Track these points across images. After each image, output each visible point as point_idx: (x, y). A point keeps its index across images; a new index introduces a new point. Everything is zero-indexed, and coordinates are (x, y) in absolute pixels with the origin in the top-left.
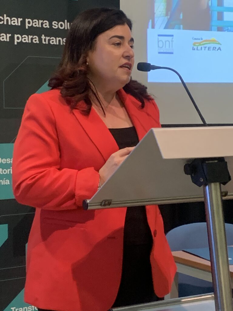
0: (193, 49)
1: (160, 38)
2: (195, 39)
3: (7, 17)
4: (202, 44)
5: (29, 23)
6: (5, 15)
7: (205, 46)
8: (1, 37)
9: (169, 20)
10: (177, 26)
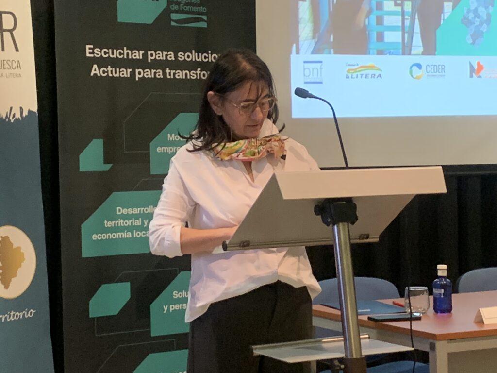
0: (347, 78)
1: (307, 65)
2: (349, 65)
3: (127, 49)
4: (358, 70)
5: (152, 56)
6: (125, 48)
7: (361, 73)
8: (121, 73)
9: (316, 43)
10: (326, 51)
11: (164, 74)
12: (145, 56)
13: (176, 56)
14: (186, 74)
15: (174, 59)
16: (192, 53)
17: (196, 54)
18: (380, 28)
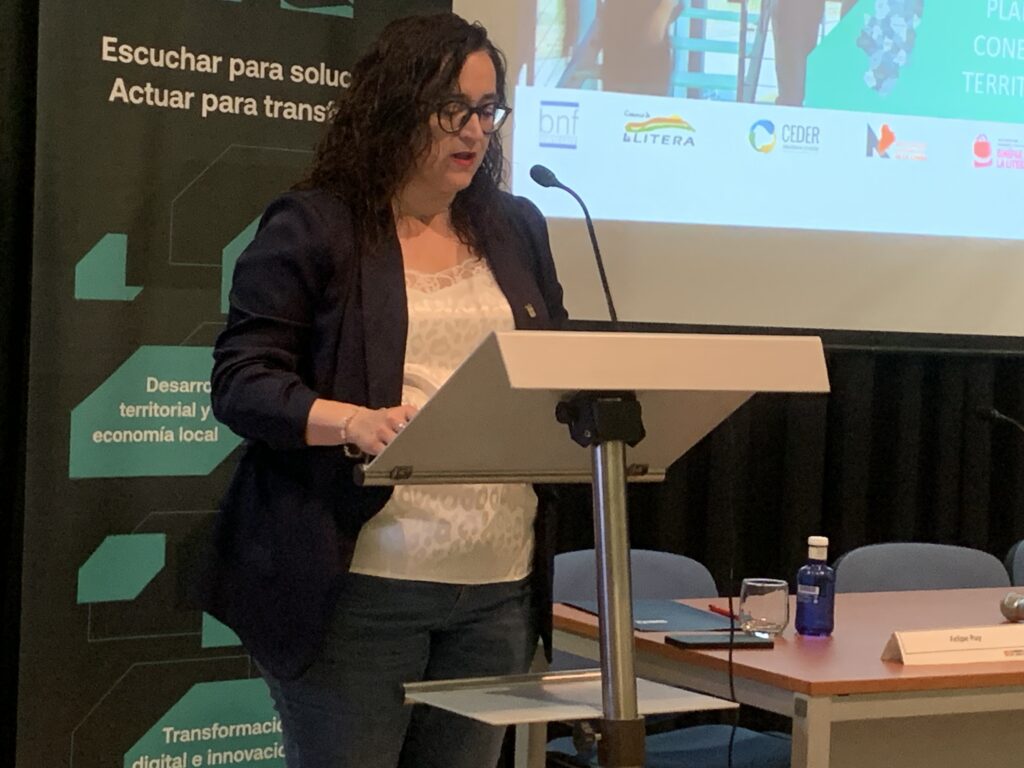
0: (625, 140)
1: (547, 109)
2: (632, 115)
3: (187, 51)
4: (647, 126)
5: (238, 68)
6: (183, 49)
7: (655, 132)
8: (173, 99)
9: (569, 66)
10: (588, 82)
11: (261, 108)
12: (224, 67)
13: (287, 73)
14: (305, 111)
15: (281, 78)
16: (319, 70)
17: (328, 71)
18: (696, 45)
